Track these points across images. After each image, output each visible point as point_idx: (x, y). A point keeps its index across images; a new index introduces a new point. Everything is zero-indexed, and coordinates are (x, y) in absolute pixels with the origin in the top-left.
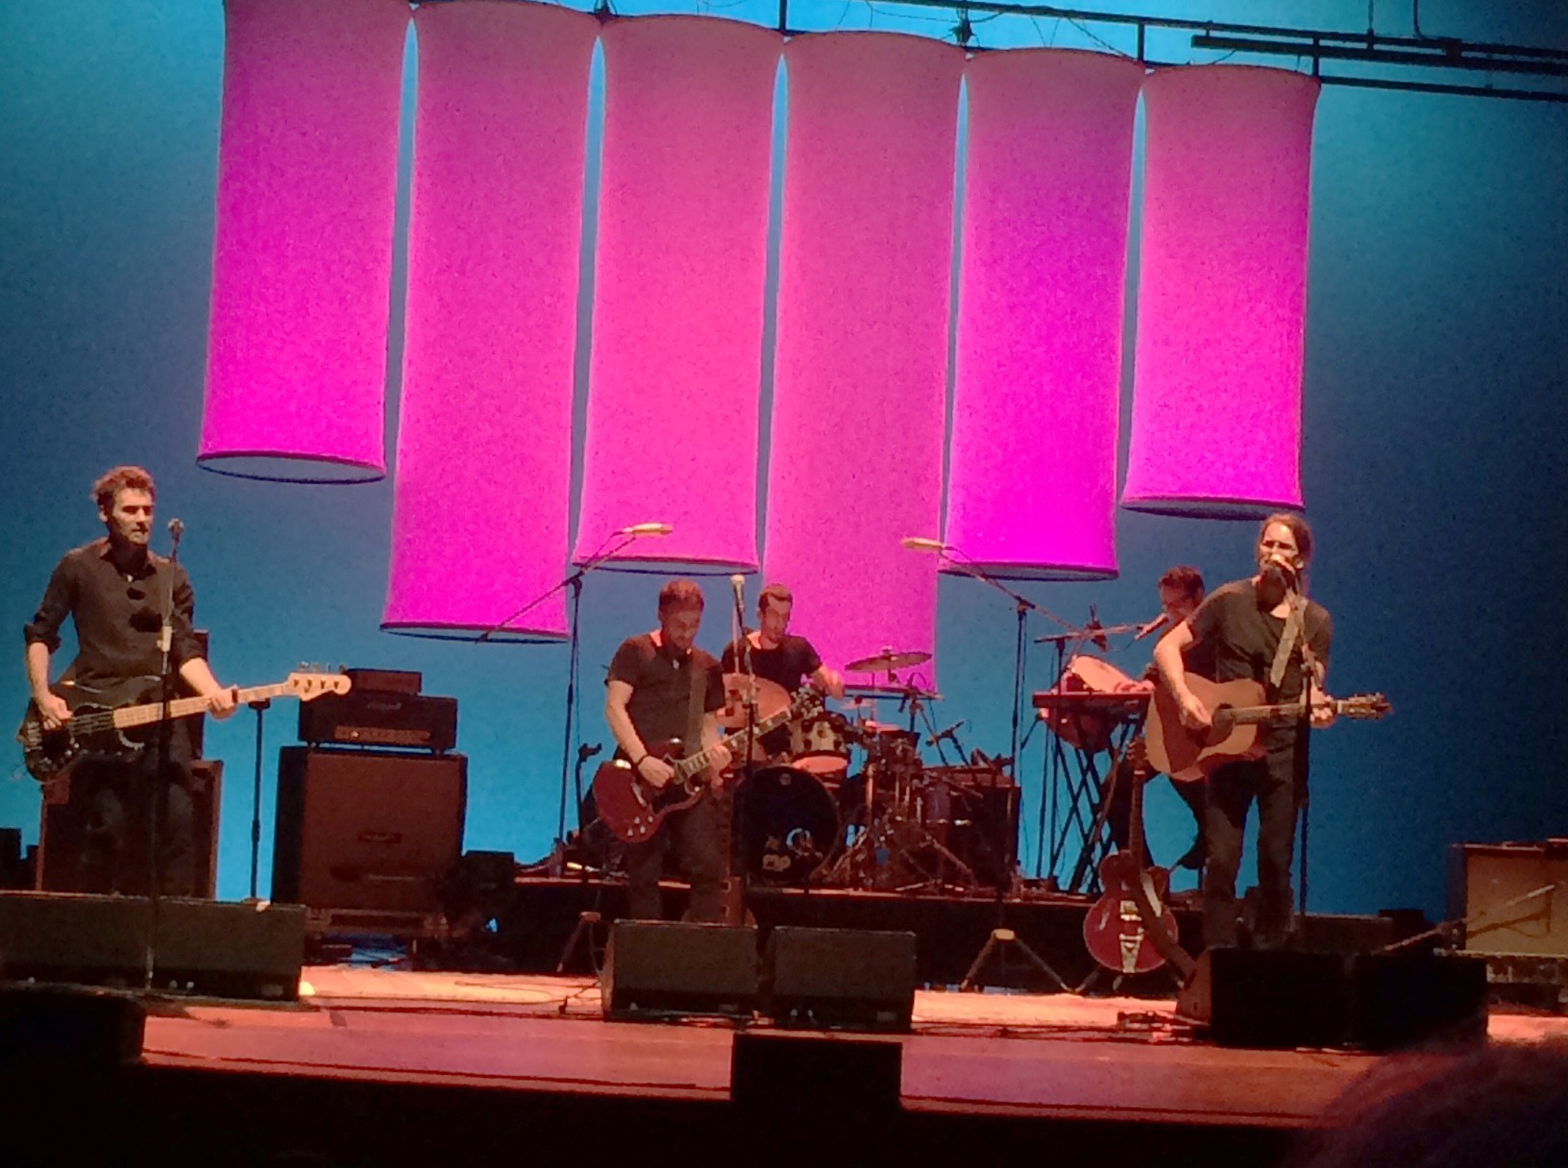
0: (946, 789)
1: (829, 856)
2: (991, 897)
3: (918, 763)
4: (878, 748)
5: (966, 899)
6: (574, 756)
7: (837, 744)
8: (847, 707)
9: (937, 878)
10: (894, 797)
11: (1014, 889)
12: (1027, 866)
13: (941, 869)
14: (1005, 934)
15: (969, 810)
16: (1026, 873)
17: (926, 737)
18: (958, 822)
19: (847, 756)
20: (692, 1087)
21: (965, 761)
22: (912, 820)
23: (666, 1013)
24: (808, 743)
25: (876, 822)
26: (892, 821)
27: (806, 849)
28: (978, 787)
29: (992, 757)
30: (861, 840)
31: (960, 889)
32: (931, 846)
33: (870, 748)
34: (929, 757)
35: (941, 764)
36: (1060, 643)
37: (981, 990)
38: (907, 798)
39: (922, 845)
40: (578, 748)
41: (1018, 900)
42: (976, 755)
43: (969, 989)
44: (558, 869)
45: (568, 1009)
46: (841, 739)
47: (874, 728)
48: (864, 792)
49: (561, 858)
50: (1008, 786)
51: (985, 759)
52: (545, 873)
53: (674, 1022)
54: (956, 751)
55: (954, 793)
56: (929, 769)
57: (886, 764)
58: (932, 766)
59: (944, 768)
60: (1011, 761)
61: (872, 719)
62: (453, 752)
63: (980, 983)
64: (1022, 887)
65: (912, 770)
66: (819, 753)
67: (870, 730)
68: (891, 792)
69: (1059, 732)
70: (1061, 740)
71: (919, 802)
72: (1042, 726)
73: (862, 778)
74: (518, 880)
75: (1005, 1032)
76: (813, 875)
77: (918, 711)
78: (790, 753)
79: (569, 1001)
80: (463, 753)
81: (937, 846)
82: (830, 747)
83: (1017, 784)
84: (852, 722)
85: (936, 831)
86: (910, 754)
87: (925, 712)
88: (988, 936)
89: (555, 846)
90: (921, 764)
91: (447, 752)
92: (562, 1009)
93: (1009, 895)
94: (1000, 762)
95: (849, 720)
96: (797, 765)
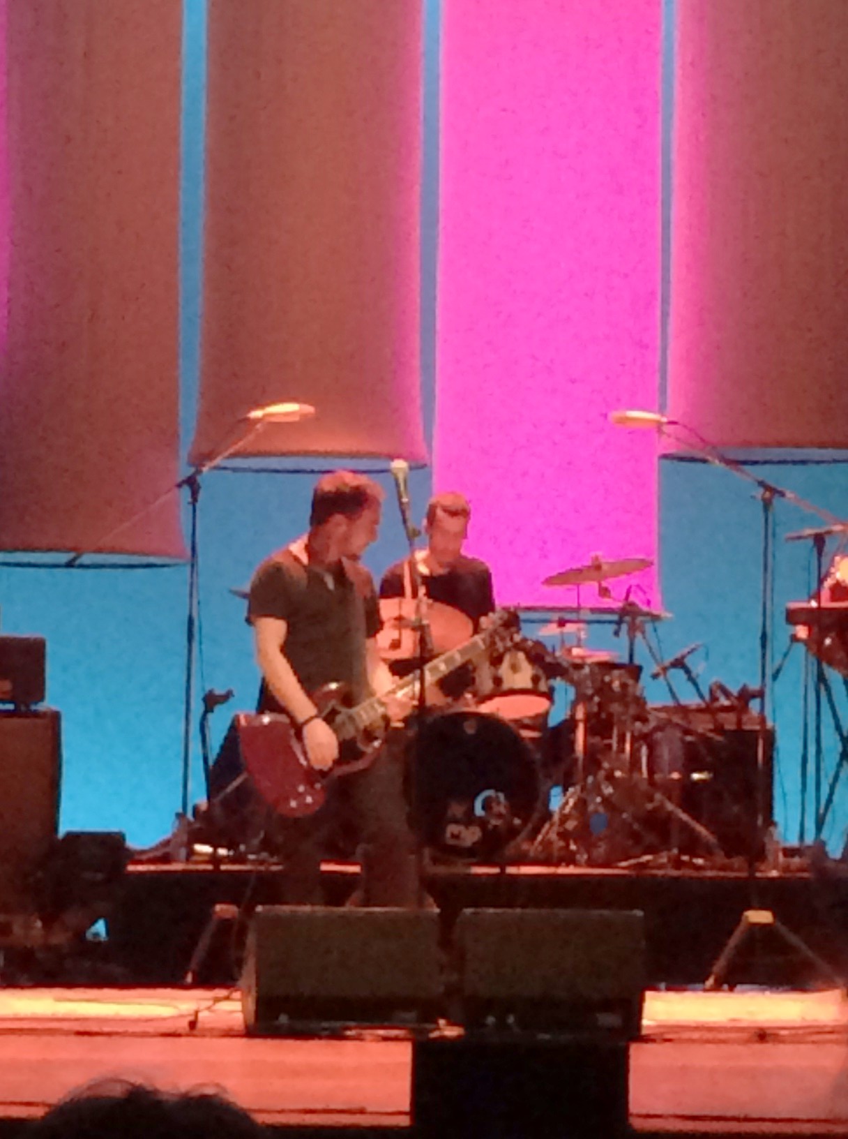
0: (678, 734)
1: (530, 826)
2: (739, 870)
3: (640, 702)
4: (589, 683)
5: (709, 873)
6: (198, 707)
7: (535, 679)
8: (547, 633)
9: (669, 850)
10: (609, 746)
11: (770, 858)
12: (786, 829)
13: (675, 837)
14: (760, 916)
15: (709, 759)
16: (785, 839)
17: (650, 668)
18: (696, 776)
19: (549, 695)
20: (362, 1112)
21: (701, 696)
22: (636, 776)
23: (325, 1024)
24: (498, 681)
25: (590, 779)
26: (610, 778)
27: (500, 816)
28: (719, 729)
29: (734, 690)
30: (571, 802)
31: (700, 861)
32: (662, 807)
33: (577, 684)
34: (655, 695)
35: (670, 703)
36: (819, 540)
37: (731, 989)
38: (628, 747)
39: (650, 806)
40: (202, 695)
41: (774, 873)
42: (714, 688)
43: (717, 988)
44: (183, 852)
45: (199, 1025)
46: (540, 672)
47: (582, 658)
48: (572, 743)
49: (185, 838)
50: (757, 727)
51: (727, 694)
52: (166, 859)
53: (337, 1036)
54: (690, 685)
55: (689, 738)
56: (656, 709)
57: (599, 705)
58: (658, 704)
59: (675, 707)
60: (760, 694)
61: (579, 646)
62: (42, 707)
63: (730, 980)
64: (781, 855)
65: (633, 710)
66: (513, 692)
67: (578, 661)
68: (607, 741)
69: (822, 656)
70: (825, 666)
71: (644, 750)
72: (800, 649)
73: (569, 725)
74: (131, 868)
75: (763, 1035)
76: (510, 850)
77: (639, 636)
78: (475, 695)
79: (201, 1015)
80: (54, 707)
81: (670, 806)
82: (528, 684)
83: (769, 724)
84: (554, 651)
85: (667, 788)
86: (630, 690)
87: (647, 635)
88: (738, 920)
89: (177, 823)
90: (645, 703)
91: (33, 707)
92: (193, 1024)
93: (763, 868)
94: (745, 696)
95: (550, 649)
96: (485, 708)
